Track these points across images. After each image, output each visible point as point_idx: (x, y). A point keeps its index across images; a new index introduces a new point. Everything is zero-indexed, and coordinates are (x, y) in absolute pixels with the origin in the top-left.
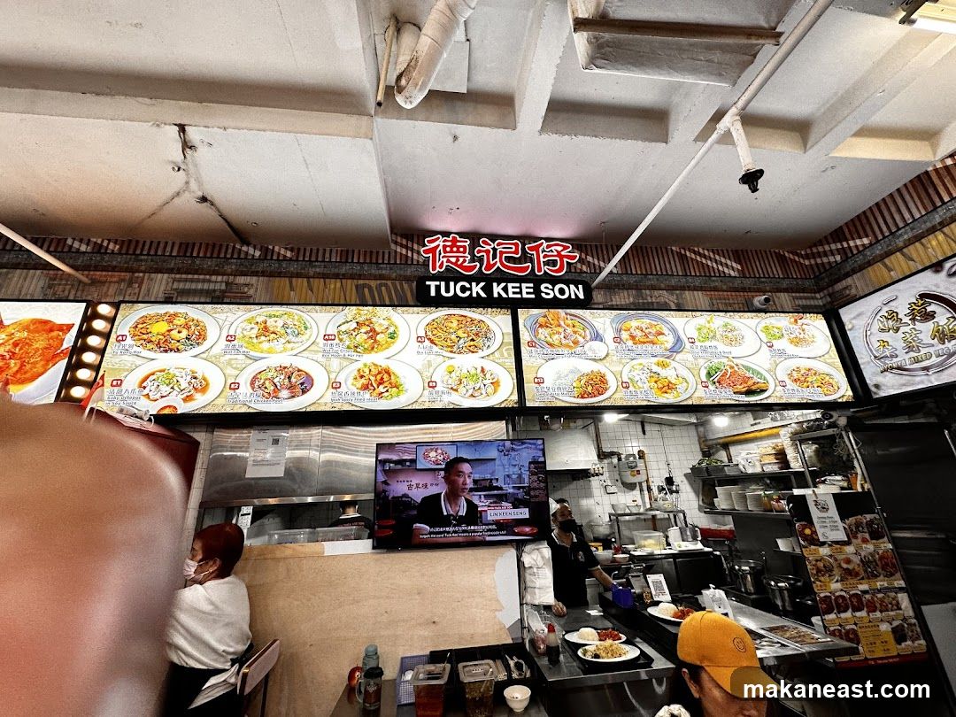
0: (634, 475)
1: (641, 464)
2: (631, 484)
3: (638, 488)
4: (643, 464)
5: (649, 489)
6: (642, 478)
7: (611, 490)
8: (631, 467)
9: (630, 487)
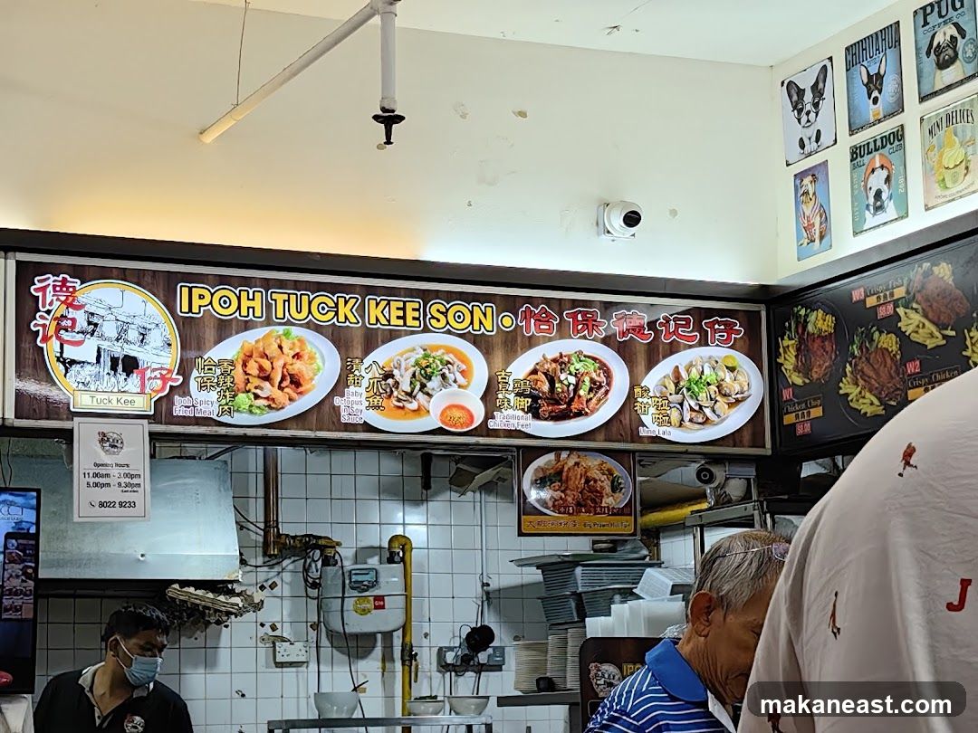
0: (365, 612)
1: (391, 578)
2: (357, 636)
3: (378, 651)
4: (397, 580)
5: (409, 656)
6: (389, 619)
7: (286, 652)
8: (360, 587)
9: (355, 646)
